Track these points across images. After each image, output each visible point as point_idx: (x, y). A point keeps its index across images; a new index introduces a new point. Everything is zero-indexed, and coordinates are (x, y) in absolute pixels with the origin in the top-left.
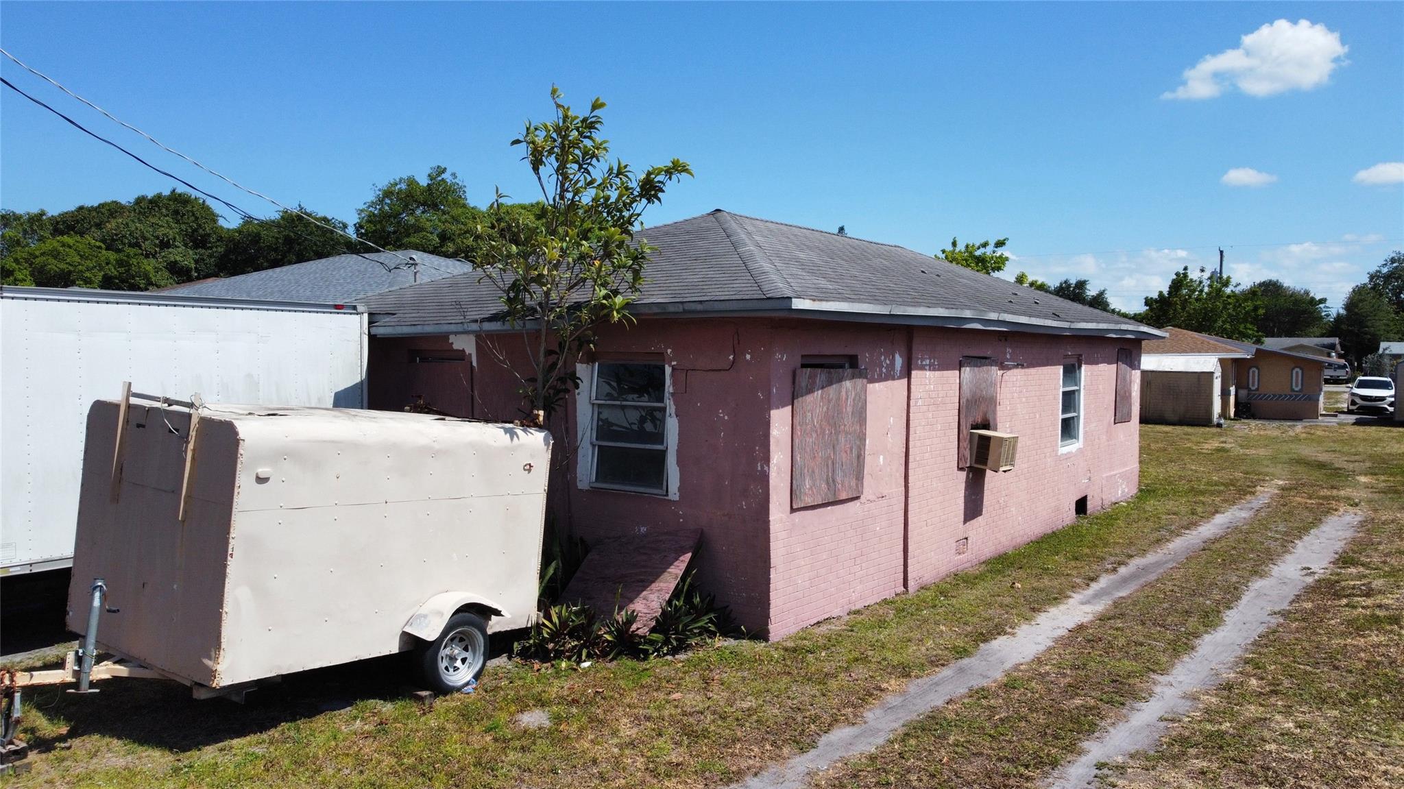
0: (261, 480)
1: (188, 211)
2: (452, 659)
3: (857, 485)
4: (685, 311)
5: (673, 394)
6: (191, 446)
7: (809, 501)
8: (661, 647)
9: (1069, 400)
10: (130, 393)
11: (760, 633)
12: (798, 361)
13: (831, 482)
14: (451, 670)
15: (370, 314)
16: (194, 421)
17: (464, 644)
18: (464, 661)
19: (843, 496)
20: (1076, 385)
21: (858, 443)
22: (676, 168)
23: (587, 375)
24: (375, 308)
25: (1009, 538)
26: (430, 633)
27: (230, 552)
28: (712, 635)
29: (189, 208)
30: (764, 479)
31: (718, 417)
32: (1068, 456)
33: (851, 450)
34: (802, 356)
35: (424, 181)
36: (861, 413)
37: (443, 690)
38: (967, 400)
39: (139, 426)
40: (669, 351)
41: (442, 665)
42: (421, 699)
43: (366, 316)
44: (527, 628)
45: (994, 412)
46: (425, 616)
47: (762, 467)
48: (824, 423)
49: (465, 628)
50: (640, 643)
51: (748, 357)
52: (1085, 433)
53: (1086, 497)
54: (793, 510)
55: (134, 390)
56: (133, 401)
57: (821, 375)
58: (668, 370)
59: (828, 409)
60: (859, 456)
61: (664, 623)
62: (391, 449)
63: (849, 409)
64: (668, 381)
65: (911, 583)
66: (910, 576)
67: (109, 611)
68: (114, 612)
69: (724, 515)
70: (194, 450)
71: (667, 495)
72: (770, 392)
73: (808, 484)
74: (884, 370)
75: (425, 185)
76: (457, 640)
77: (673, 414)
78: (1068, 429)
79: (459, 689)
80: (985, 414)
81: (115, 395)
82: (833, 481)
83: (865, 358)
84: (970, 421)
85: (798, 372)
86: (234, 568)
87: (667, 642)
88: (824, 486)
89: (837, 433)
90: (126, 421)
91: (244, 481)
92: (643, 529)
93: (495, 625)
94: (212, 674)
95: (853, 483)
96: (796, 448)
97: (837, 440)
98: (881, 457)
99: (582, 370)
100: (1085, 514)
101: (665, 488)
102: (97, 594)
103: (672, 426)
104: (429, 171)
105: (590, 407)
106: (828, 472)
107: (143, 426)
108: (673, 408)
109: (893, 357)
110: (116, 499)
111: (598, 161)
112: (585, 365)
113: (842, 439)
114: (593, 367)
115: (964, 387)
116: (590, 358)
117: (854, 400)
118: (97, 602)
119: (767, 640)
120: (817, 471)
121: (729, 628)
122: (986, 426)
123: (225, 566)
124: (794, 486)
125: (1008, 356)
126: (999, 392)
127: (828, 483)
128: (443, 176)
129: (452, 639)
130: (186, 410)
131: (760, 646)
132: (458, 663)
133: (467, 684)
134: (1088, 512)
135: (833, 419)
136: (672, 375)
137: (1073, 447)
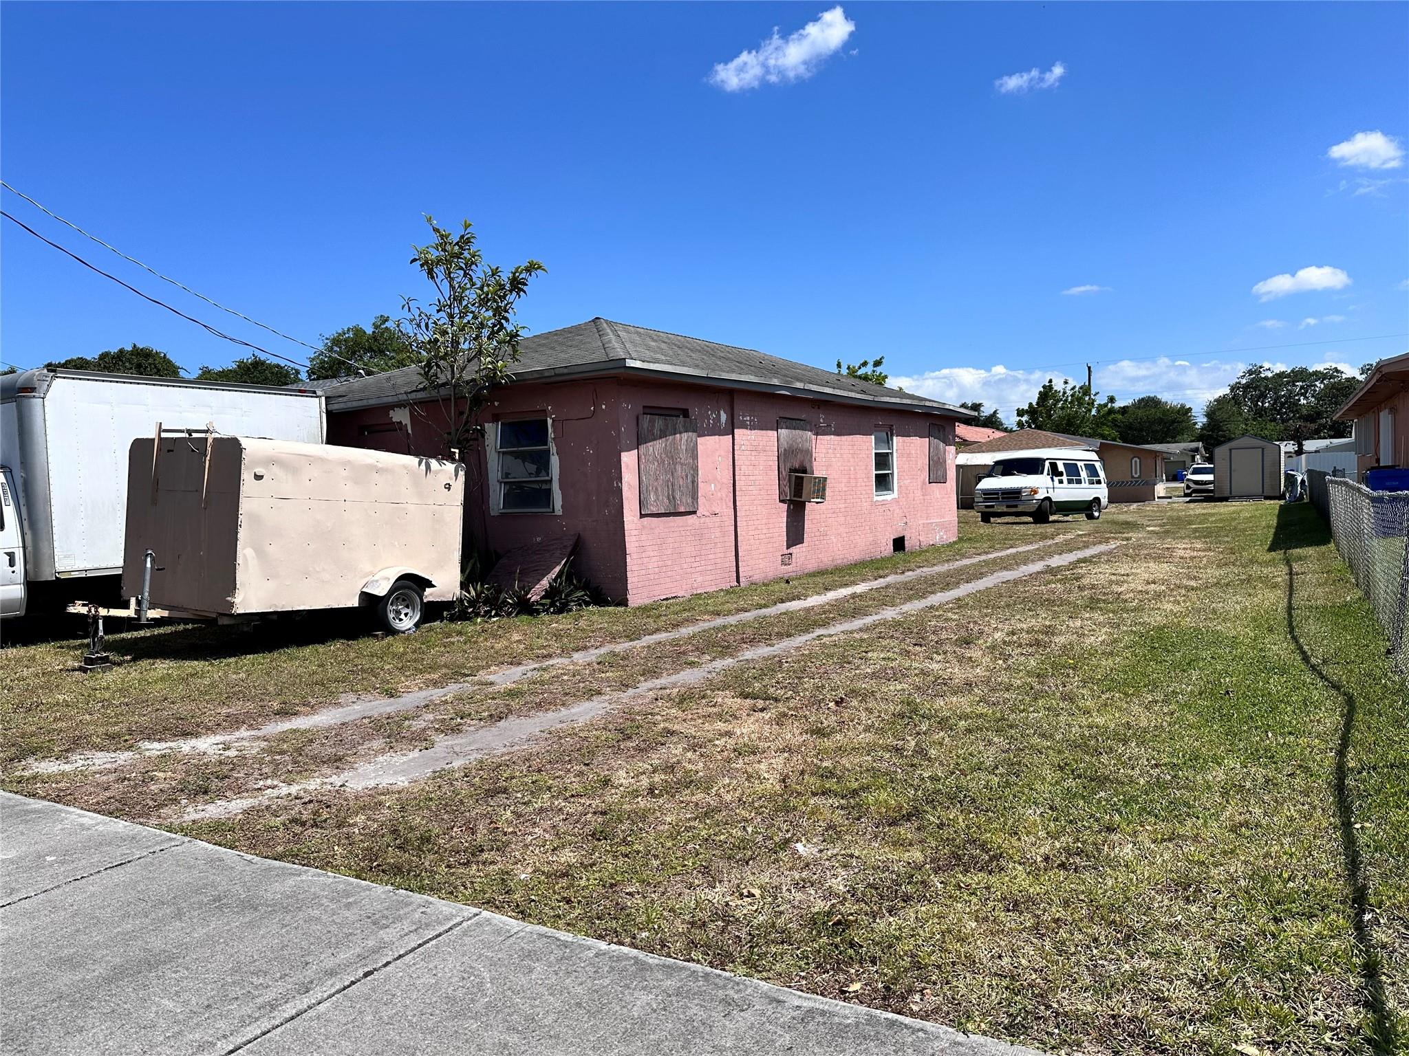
0: (258, 477)
1: (150, 364)
2: (398, 613)
3: (693, 503)
4: (556, 375)
5: (554, 439)
6: (208, 458)
7: (654, 510)
8: (549, 608)
9: (882, 461)
10: (161, 430)
11: (623, 602)
12: (641, 410)
13: (671, 498)
14: (397, 621)
15: (326, 398)
16: (210, 441)
17: (406, 603)
18: (406, 615)
19: (682, 509)
20: (889, 449)
21: (692, 472)
22: (531, 268)
23: (493, 433)
24: (329, 394)
25: (830, 559)
26: (381, 590)
27: (239, 523)
28: (588, 604)
29: (151, 360)
30: (619, 491)
31: (586, 452)
32: (883, 503)
33: (687, 477)
34: (644, 407)
35: (369, 330)
36: (693, 451)
37: (392, 632)
38: (785, 450)
39: (169, 451)
40: (550, 408)
41: (391, 616)
42: (377, 636)
43: (323, 398)
44: (453, 602)
45: (811, 462)
46: (377, 581)
47: (617, 484)
48: (663, 456)
49: (406, 591)
50: (534, 605)
51: (604, 407)
52: (900, 487)
53: (904, 537)
54: (642, 516)
55: (164, 427)
56: (164, 435)
57: (659, 423)
58: (550, 421)
59: (666, 445)
60: (693, 482)
61: (551, 593)
62: (346, 464)
63: (684, 447)
64: (550, 430)
65: (741, 579)
66: (741, 574)
67: (157, 570)
68: (161, 569)
69: (593, 521)
70: (209, 461)
71: (553, 511)
72: (619, 430)
73: (652, 497)
74: (711, 422)
75: (371, 333)
76: (401, 599)
77: (555, 454)
78: (883, 482)
79: (403, 632)
80: (802, 462)
81: (151, 434)
82: (674, 498)
83: (695, 411)
84: (789, 465)
85: (640, 418)
86: (242, 534)
87: (553, 604)
88: (666, 500)
89: (675, 464)
90: (159, 449)
91: (246, 476)
92: (539, 539)
93: (430, 595)
94: (232, 605)
95: (690, 501)
96: (642, 472)
97: (675, 468)
98: (713, 485)
99: (489, 427)
100: (904, 550)
101: (551, 507)
102: (149, 559)
103: (555, 461)
104: (374, 320)
105: (497, 454)
106: (668, 490)
107: (172, 451)
108: (555, 448)
109: (719, 412)
110: (154, 502)
111: (477, 266)
112: (491, 424)
113: (679, 468)
114: (497, 425)
115: (782, 440)
116: (495, 419)
117: (687, 441)
118: (149, 565)
119: (627, 606)
120: (659, 489)
121: (599, 599)
122: (805, 471)
123: (237, 533)
124: (642, 498)
125: (821, 421)
126: (814, 447)
127: (669, 499)
128: (387, 324)
129: (397, 599)
130: (202, 435)
131: (622, 609)
132: (402, 616)
133: (409, 629)
134: (906, 550)
135: (672, 455)
136: (553, 425)
137: (888, 497)
